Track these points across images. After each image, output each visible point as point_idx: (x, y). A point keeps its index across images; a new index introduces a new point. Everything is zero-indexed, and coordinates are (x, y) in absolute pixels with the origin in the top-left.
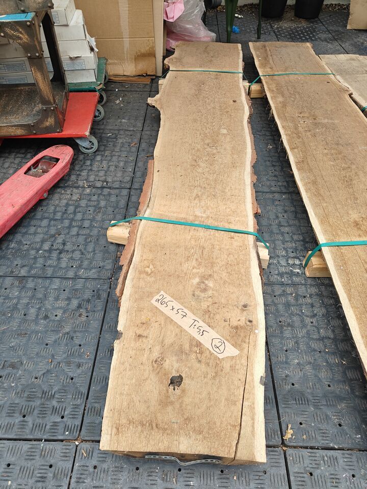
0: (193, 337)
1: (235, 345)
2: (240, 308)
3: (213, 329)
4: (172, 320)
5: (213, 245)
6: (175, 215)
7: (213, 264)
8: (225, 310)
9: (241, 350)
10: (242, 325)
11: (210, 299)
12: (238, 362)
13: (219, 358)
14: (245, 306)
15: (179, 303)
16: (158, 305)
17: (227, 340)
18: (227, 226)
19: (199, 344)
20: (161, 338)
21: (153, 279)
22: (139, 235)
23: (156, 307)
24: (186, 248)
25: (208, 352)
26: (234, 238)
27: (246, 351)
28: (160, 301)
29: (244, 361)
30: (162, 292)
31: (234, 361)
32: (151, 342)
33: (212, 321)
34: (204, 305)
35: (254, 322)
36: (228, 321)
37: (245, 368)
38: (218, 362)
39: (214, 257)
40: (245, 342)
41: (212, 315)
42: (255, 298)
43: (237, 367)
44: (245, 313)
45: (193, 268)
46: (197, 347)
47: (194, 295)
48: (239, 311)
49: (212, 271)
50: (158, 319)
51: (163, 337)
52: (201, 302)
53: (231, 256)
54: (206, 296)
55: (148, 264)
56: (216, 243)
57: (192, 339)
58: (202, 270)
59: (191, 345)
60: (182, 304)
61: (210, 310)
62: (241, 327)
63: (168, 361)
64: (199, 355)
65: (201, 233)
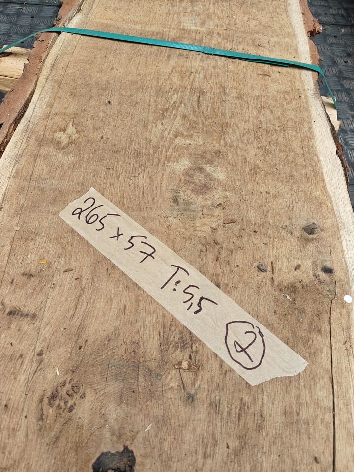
0: (173, 319)
1: (292, 342)
2: (298, 234)
3: (228, 293)
4: (113, 267)
5: (224, 88)
6: (138, 27)
7: (223, 129)
8: (258, 240)
9: (311, 355)
10: (306, 281)
11: (217, 212)
12: (305, 396)
13: (248, 385)
14: (310, 229)
15: (136, 220)
16: (78, 225)
17: (269, 325)
18: (253, 52)
19: (188, 340)
20: (76, 321)
21: (71, 158)
22: (49, 62)
23: (73, 231)
24: (159, 92)
25: (216, 366)
26: (269, 76)
27: (324, 358)
28: (83, 215)
29: (322, 394)
30: (92, 192)
31: (293, 392)
32: (46, 332)
33: (226, 269)
34: (203, 227)
35: (338, 274)
36: (269, 268)
37: (328, 417)
38: (246, 399)
39: (227, 111)
40: (319, 331)
41: (224, 253)
42: (333, 210)
43: (304, 414)
44: (311, 247)
45: (176, 136)
46: (184, 347)
47: (176, 200)
48: (294, 242)
49: (222, 142)
50: (74, 264)
51: (84, 317)
52: (194, 219)
53: (268, 111)
54: (209, 202)
55: (62, 125)
56: (230, 83)
57: (169, 324)
58: (198, 140)
59: (165, 344)
60: (144, 222)
61: (220, 240)
62: (305, 287)
63: (90, 396)
64: (188, 377)
65: (196, 62)
